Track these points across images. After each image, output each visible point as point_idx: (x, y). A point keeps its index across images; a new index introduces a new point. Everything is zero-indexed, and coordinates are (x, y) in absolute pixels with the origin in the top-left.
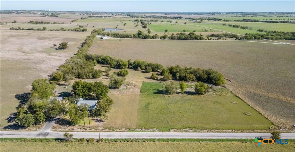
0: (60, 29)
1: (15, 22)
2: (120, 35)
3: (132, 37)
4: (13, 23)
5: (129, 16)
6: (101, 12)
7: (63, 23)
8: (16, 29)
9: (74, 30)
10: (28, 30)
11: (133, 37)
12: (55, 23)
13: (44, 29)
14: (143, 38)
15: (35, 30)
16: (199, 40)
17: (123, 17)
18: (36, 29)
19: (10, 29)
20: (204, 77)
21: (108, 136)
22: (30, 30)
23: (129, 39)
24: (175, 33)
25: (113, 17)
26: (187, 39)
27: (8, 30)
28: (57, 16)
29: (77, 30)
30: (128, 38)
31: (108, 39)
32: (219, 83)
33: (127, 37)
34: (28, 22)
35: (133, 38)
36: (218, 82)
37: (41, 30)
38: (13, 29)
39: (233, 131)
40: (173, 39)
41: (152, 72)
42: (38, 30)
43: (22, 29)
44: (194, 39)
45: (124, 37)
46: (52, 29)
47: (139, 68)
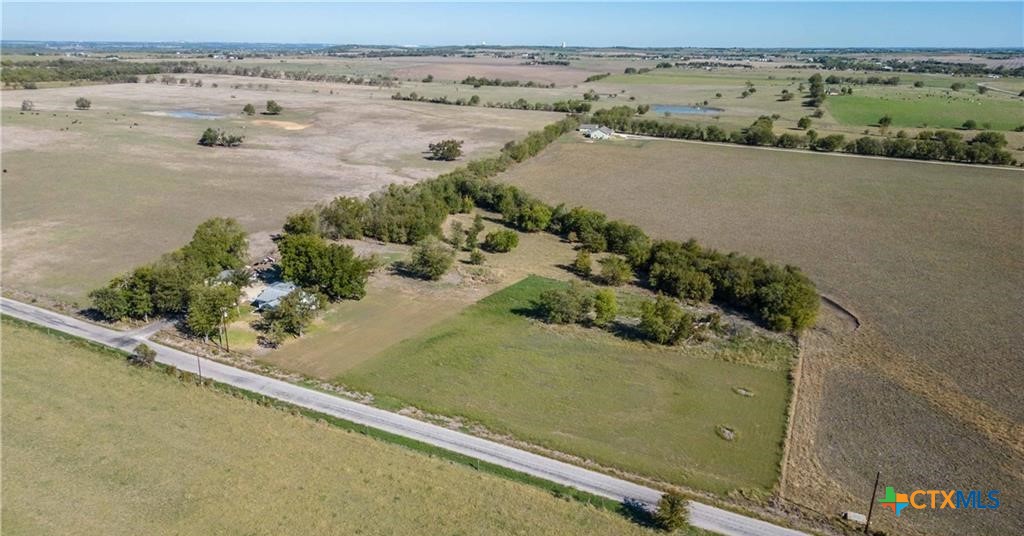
0: (515, 104)
1: (429, 79)
2: (661, 128)
3: (701, 138)
4: (424, 81)
5: (822, 61)
6: (728, 50)
7: (553, 86)
8: (404, 99)
9: (554, 107)
10: (433, 101)
11: (705, 136)
12: (530, 84)
13: (475, 101)
14: (744, 144)
15: (450, 103)
16: (986, 163)
17: (786, 67)
18: (452, 101)
19: (393, 98)
20: (739, 293)
21: (239, 380)
22: (438, 102)
23: (692, 142)
24: (912, 132)
25: (745, 66)
26: (925, 157)
27: (385, 99)
28: (565, 64)
29: (560, 107)
30: (687, 139)
31: (606, 140)
32: (780, 320)
33: (686, 134)
34: (461, 81)
35: (706, 140)
36: (781, 316)
37: (464, 105)
38: (399, 99)
39: (588, 461)
40: (864, 154)
41: (606, 251)
42: (458, 103)
43: (420, 100)
44: (961, 158)
45: (675, 136)
46: (494, 104)
47: (572, 235)
